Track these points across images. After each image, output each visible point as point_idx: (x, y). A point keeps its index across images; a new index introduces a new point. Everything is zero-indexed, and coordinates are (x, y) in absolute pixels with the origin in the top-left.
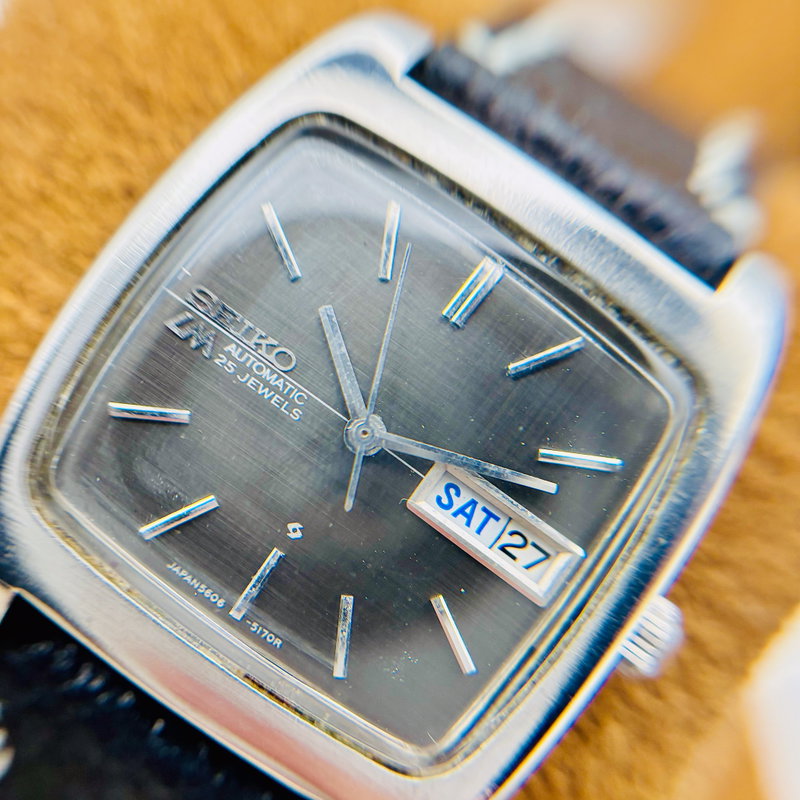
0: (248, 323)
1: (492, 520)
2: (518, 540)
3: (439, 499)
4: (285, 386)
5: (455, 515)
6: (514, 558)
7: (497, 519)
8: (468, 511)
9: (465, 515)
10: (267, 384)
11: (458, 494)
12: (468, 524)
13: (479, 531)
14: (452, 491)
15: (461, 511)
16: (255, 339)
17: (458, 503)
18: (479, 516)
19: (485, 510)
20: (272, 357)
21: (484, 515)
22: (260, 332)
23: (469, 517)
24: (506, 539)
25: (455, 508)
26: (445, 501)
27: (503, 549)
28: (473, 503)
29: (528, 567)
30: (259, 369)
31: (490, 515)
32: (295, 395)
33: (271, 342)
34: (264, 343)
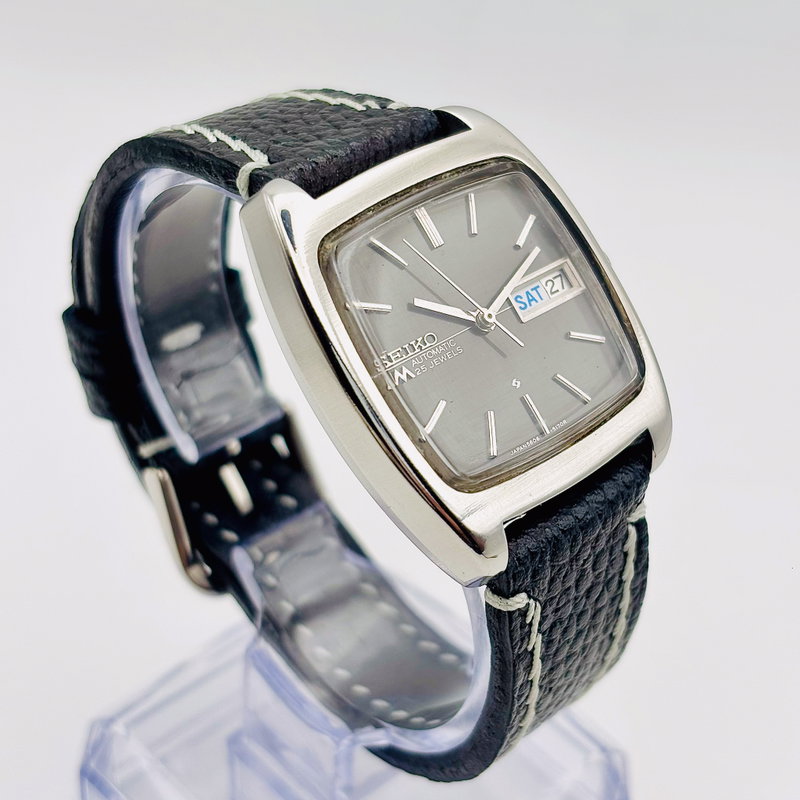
1: (538, 289)
2: (550, 284)
3: (520, 308)
4: (444, 347)
5: (530, 305)
7: (537, 287)
8: (530, 298)
9: (532, 300)
10: (439, 355)
11: (521, 298)
12: (537, 302)
13: (542, 299)
14: (519, 299)
15: (529, 301)
17: (525, 300)
18: (534, 293)
19: (532, 290)
22: (412, 343)
23: (534, 299)
24: (548, 289)
25: (527, 303)
26: (523, 306)
27: (552, 293)
28: (527, 293)
29: (563, 288)
30: (430, 354)
31: (535, 289)
32: (449, 344)
33: (420, 340)
34: (419, 344)
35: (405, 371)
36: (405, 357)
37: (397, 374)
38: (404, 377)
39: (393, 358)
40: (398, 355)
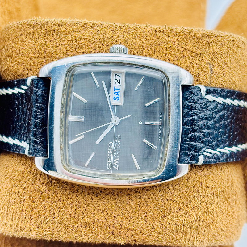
0: (109, 155)
1: (116, 88)
2: (116, 81)
4: (116, 141)
5: (119, 95)
6: (120, 80)
7: (115, 87)
8: (117, 93)
9: (118, 93)
10: (117, 146)
12: (119, 92)
13: (119, 89)
14: (115, 98)
16: (111, 152)
17: (116, 96)
19: (115, 91)
20: (112, 147)
21: (115, 90)
22: (109, 152)
23: (118, 92)
26: (118, 99)
27: (120, 83)
28: (115, 93)
29: (120, 77)
30: (115, 148)
31: (115, 89)
32: (116, 138)
33: (109, 149)
34: (110, 150)
35: (115, 160)
36: (111, 158)
37: (115, 164)
38: (117, 162)
39: (110, 162)
40: (110, 159)
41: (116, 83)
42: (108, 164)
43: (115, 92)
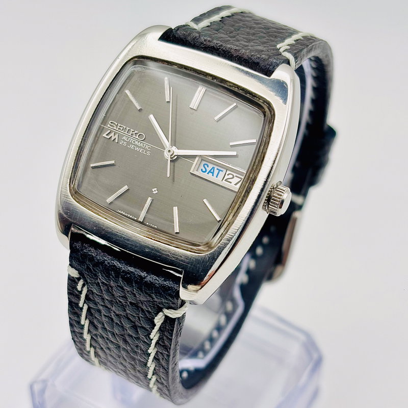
1: (220, 172)
2: (231, 176)
3: (202, 170)
4: (143, 145)
6: (231, 183)
7: (222, 171)
8: (212, 171)
9: (211, 173)
10: (137, 146)
11: (208, 166)
12: (213, 175)
13: (217, 177)
14: (206, 166)
15: (210, 172)
17: (208, 169)
18: (216, 172)
19: (217, 169)
20: (137, 137)
22: (132, 130)
23: (213, 173)
24: (227, 177)
25: (207, 172)
26: (204, 170)
27: (226, 180)
28: (213, 168)
29: (236, 184)
30: (134, 142)
31: (219, 170)
32: (147, 147)
34: (134, 133)
35: (116, 136)
36: (123, 132)
37: (112, 134)
38: (113, 139)
39: (119, 127)
40: (122, 128)
41: (228, 175)
42: (116, 124)
43: (215, 169)
